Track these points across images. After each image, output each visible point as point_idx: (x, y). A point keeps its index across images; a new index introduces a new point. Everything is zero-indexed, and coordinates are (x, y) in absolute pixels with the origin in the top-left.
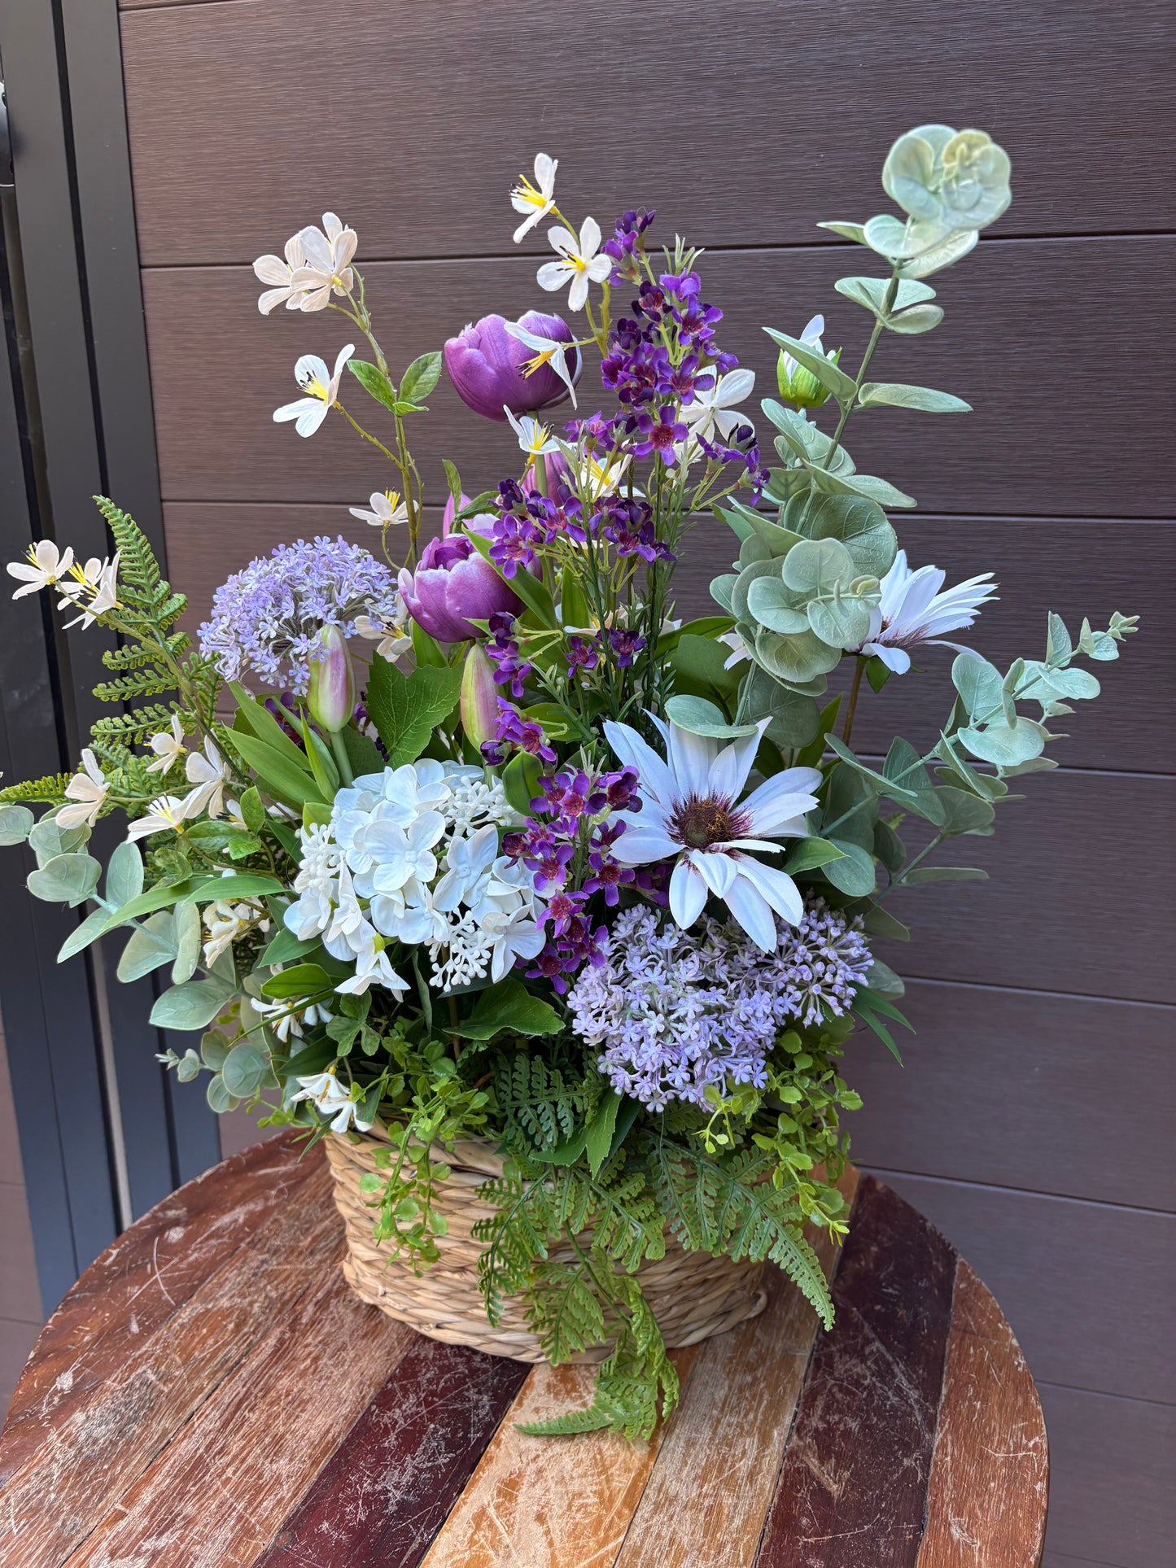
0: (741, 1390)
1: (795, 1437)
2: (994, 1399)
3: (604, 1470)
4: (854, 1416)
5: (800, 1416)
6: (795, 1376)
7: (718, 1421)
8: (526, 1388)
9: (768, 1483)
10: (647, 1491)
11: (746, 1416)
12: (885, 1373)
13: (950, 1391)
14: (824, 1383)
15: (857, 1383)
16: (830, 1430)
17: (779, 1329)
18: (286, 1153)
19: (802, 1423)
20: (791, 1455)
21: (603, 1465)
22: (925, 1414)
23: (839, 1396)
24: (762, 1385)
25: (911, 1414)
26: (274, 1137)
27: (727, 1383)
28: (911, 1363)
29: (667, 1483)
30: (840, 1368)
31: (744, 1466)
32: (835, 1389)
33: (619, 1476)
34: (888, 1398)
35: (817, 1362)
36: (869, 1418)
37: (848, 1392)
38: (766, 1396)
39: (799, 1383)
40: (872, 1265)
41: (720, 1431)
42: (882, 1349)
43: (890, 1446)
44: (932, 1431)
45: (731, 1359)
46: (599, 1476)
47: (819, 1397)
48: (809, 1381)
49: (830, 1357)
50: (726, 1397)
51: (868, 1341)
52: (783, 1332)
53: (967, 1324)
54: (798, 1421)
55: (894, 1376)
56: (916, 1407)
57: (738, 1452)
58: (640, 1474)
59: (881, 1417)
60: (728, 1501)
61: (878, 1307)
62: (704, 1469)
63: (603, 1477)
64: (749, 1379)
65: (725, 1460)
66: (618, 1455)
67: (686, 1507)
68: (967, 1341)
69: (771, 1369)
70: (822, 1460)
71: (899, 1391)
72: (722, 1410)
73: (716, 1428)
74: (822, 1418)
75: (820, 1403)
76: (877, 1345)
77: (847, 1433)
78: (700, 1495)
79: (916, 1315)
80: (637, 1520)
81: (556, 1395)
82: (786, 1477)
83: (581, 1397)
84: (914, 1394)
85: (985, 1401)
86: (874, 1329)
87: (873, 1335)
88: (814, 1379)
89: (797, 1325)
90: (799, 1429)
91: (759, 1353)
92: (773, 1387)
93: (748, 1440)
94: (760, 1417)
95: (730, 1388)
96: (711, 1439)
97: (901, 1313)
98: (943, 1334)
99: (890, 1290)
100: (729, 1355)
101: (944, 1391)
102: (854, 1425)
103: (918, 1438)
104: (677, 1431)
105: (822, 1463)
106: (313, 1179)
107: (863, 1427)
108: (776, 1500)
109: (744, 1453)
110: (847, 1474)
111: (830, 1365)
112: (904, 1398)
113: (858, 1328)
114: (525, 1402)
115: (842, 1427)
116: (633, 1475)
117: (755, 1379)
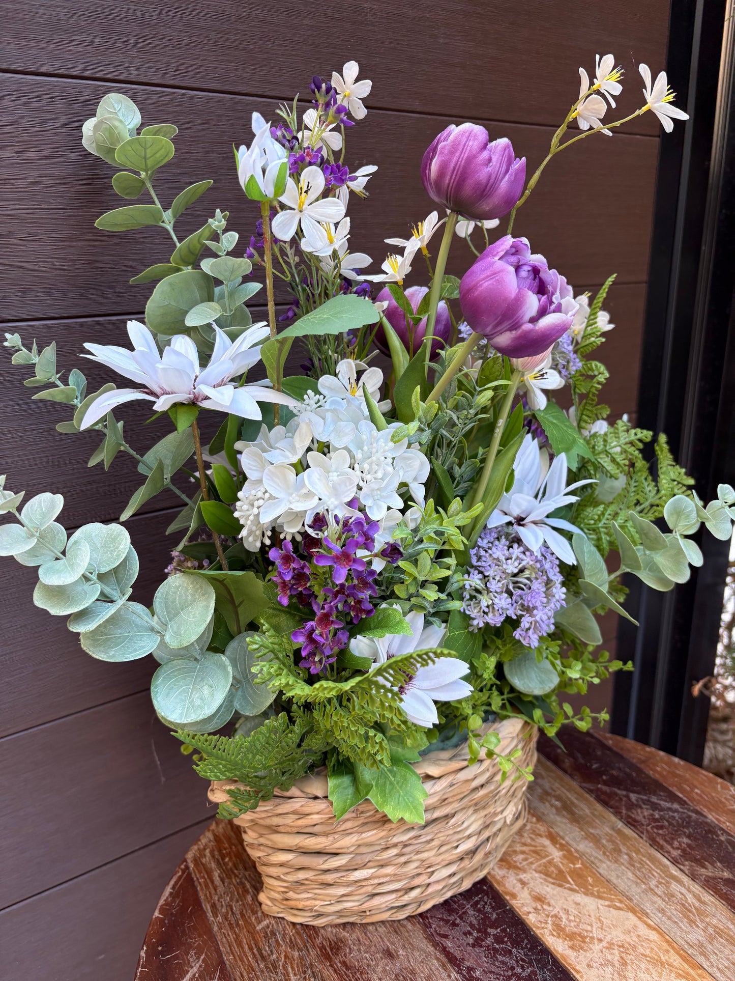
0: (633, 866)
1: (682, 867)
2: (696, 783)
3: (662, 964)
4: (679, 836)
5: (666, 855)
6: (635, 839)
7: (652, 889)
8: (566, 961)
9: (707, 897)
10: (689, 953)
11: (653, 875)
12: (655, 807)
13: (682, 793)
14: (648, 831)
15: (656, 820)
16: (684, 851)
17: (594, 821)
18: (176, 957)
19: (672, 858)
20: (693, 877)
21: (657, 961)
22: (693, 811)
23: (661, 832)
24: (634, 855)
25: (690, 817)
26: (143, 954)
27: (623, 867)
28: (655, 794)
29: (688, 940)
30: (640, 818)
31: (690, 898)
32: (655, 830)
33: (669, 958)
34: (673, 816)
35: (629, 822)
36: (685, 833)
37: (662, 827)
38: (643, 859)
39: (641, 840)
40: (571, 759)
41: (659, 893)
42: (636, 795)
43: (708, 837)
44: (706, 817)
45: (604, 853)
46: (665, 968)
47: (658, 839)
48: (642, 835)
49: (629, 817)
50: (633, 874)
51: (628, 797)
52: (597, 821)
53: (640, 759)
54: (669, 858)
55: (660, 805)
56: (685, 811)
57: (680, 896)
58: (673, 948)
59: (687, 828)
60: (715, 921)
61: (604, 777)
62: (685, 917)
63: (666, 966)
64: (626, 857)
65: (683, 905)
66: (652, 949)
67: (710, 943)
68: (651, 766)
69: (624, 844)
70: (704, 867)
71: (670, 809)
72: (644, 883)
73: (657, 894)
74: (673, 848)
75: (662, 842)
76: (633, 797)
77: (689, 845)
78: (704, 931)
79: (620, 769)
80: (710, 970)
81: (582, 948)
82: (709, 888)
83: (592, 938)
84: (676, 806)
85: (696, 787)
86: (619, 789)
87: (624, 793)
88: (643, 833)
89: (596, 813)
90: (675, 862)
91: (608, 841)
92: (638, 852)
93: (673, 886)
94: (658, 871)
95: (627, 868)
96: (664, 900)
97: (614, 773)
98: (639, 771)
99: (594, 766)
100: (601, 853)
101: (681, 795)
102: (685, 840)
103: (706, 823)
104: (648, 911)
105: (706, 869)
106: (228, 959)
107: (689, 837)
108: (724, 903)
109: (682, 894)
110: (719, 864)
111: (635, 821)
112: (676, 811)
113: (616, 794)
114: (578, 968)
115: (683, 845)
116: (672, 951)
117: (627, 854)
